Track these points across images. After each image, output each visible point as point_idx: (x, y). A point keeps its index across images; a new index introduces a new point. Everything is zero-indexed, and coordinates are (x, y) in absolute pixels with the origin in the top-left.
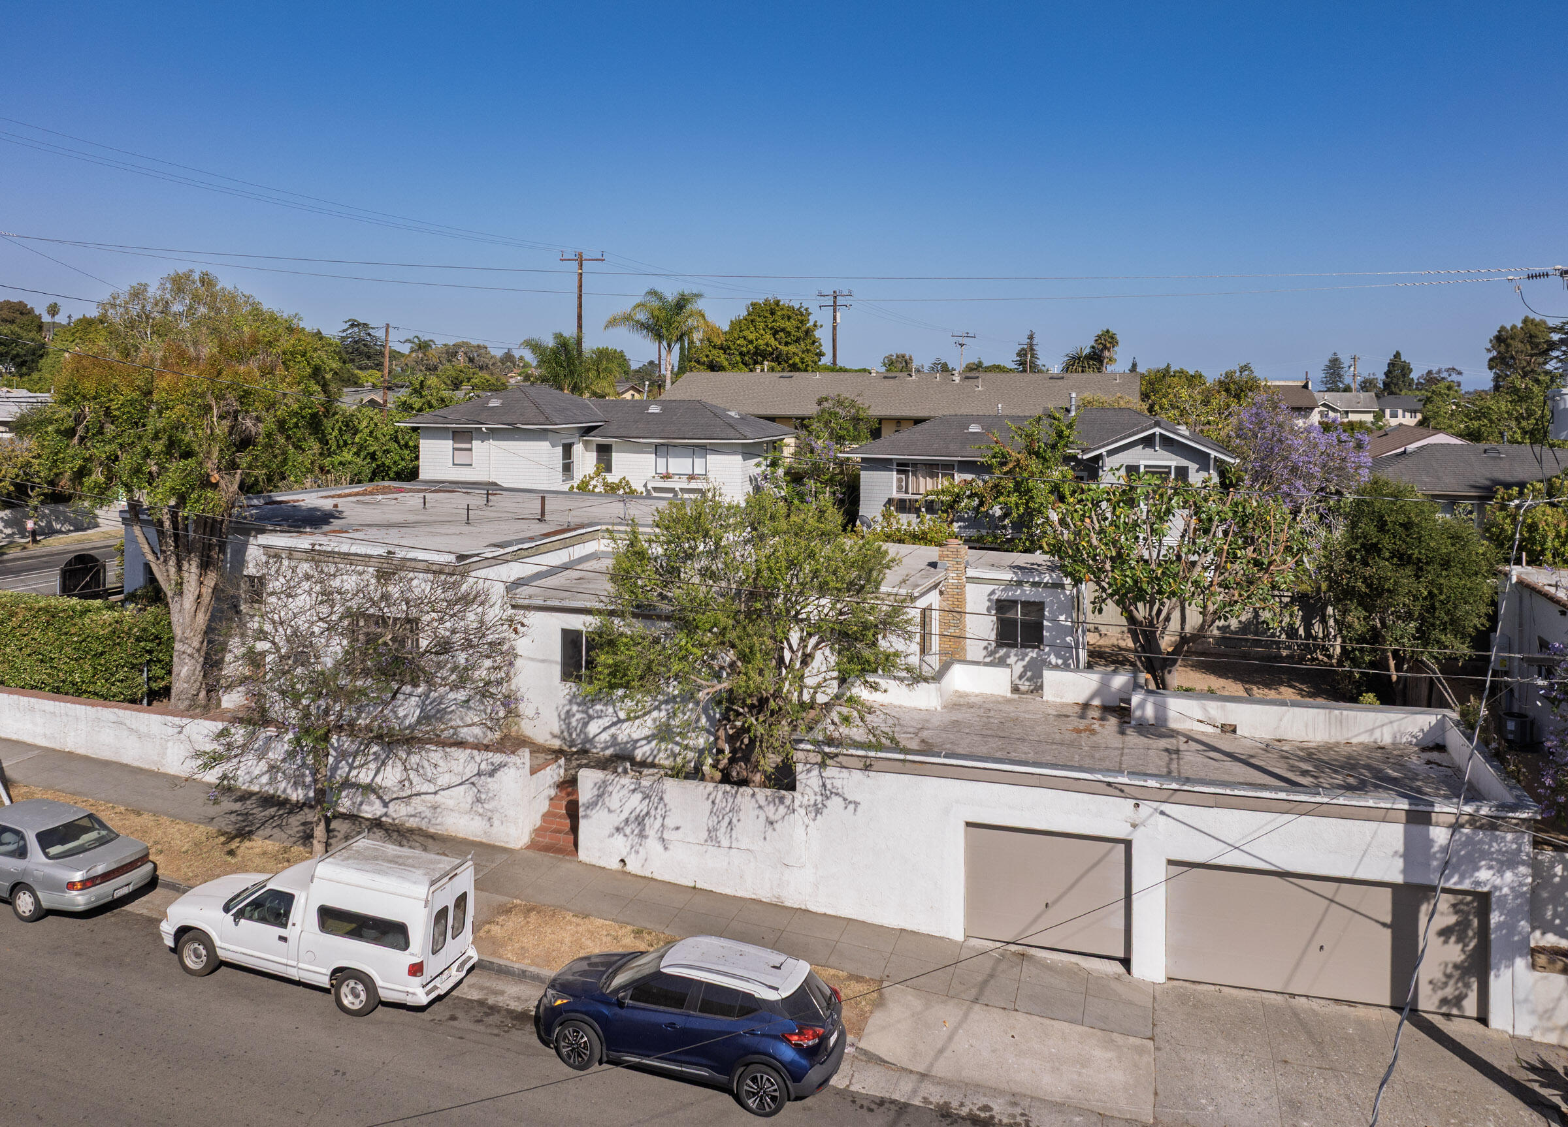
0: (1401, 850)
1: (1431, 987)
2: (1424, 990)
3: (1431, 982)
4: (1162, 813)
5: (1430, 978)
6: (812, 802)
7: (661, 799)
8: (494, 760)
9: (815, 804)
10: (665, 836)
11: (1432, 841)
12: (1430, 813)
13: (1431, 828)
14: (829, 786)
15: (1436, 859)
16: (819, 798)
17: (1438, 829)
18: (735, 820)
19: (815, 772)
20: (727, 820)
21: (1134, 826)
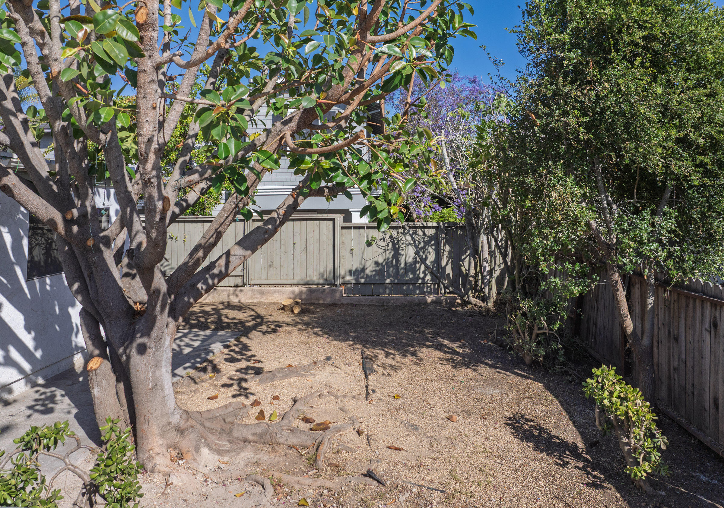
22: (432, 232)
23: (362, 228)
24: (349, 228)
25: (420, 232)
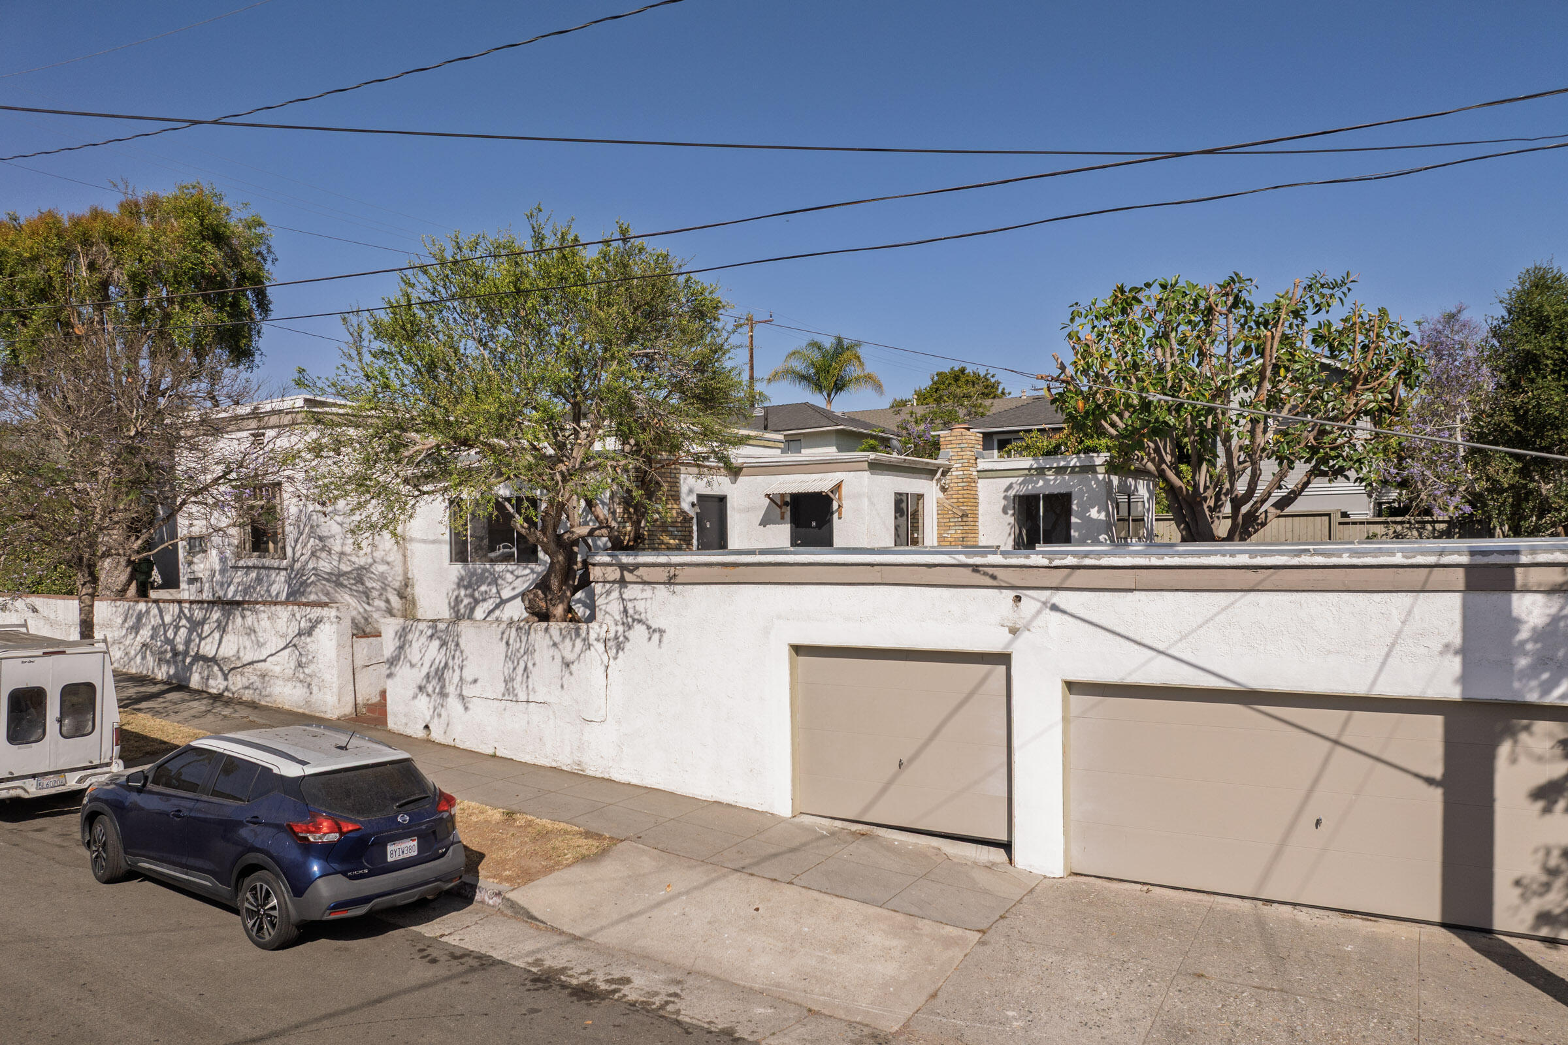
0: (1457, 641)
1: (1517, 891)
2: (1504, 896)
3: (1518, 883)
4: (1054, 608)
5: (1517, 874)
6: (612, 635)
7: (457, 645)
8: (311, 616)
9: (616, 638)
10: (464, 693)
11: (1518, 621)
12: (1511, 567)
13: (1515, 597)
14: (631, 612)
15: (1526, 654)
16: (620, 629)
17: (1529, 598)
18: (530, 665)
19: (615, 594)
20: (522, 665)
21: (1014, 631)
22: (1443, 526)
23: (1362, 523)
24: (1348, 523)
25: (1429, 527)
